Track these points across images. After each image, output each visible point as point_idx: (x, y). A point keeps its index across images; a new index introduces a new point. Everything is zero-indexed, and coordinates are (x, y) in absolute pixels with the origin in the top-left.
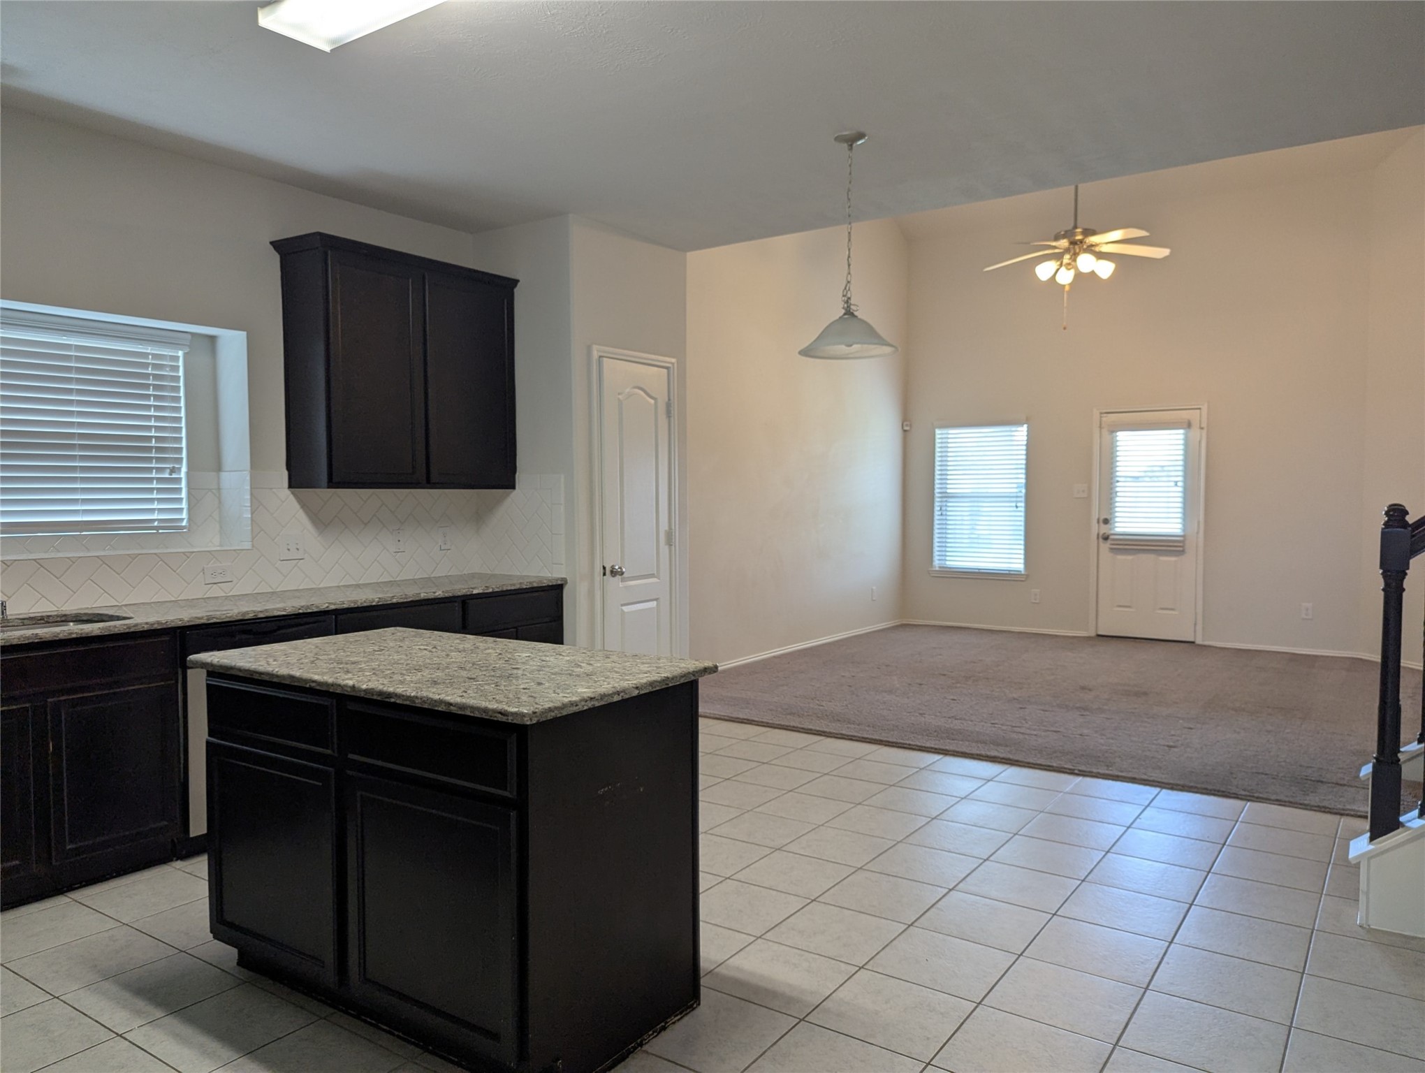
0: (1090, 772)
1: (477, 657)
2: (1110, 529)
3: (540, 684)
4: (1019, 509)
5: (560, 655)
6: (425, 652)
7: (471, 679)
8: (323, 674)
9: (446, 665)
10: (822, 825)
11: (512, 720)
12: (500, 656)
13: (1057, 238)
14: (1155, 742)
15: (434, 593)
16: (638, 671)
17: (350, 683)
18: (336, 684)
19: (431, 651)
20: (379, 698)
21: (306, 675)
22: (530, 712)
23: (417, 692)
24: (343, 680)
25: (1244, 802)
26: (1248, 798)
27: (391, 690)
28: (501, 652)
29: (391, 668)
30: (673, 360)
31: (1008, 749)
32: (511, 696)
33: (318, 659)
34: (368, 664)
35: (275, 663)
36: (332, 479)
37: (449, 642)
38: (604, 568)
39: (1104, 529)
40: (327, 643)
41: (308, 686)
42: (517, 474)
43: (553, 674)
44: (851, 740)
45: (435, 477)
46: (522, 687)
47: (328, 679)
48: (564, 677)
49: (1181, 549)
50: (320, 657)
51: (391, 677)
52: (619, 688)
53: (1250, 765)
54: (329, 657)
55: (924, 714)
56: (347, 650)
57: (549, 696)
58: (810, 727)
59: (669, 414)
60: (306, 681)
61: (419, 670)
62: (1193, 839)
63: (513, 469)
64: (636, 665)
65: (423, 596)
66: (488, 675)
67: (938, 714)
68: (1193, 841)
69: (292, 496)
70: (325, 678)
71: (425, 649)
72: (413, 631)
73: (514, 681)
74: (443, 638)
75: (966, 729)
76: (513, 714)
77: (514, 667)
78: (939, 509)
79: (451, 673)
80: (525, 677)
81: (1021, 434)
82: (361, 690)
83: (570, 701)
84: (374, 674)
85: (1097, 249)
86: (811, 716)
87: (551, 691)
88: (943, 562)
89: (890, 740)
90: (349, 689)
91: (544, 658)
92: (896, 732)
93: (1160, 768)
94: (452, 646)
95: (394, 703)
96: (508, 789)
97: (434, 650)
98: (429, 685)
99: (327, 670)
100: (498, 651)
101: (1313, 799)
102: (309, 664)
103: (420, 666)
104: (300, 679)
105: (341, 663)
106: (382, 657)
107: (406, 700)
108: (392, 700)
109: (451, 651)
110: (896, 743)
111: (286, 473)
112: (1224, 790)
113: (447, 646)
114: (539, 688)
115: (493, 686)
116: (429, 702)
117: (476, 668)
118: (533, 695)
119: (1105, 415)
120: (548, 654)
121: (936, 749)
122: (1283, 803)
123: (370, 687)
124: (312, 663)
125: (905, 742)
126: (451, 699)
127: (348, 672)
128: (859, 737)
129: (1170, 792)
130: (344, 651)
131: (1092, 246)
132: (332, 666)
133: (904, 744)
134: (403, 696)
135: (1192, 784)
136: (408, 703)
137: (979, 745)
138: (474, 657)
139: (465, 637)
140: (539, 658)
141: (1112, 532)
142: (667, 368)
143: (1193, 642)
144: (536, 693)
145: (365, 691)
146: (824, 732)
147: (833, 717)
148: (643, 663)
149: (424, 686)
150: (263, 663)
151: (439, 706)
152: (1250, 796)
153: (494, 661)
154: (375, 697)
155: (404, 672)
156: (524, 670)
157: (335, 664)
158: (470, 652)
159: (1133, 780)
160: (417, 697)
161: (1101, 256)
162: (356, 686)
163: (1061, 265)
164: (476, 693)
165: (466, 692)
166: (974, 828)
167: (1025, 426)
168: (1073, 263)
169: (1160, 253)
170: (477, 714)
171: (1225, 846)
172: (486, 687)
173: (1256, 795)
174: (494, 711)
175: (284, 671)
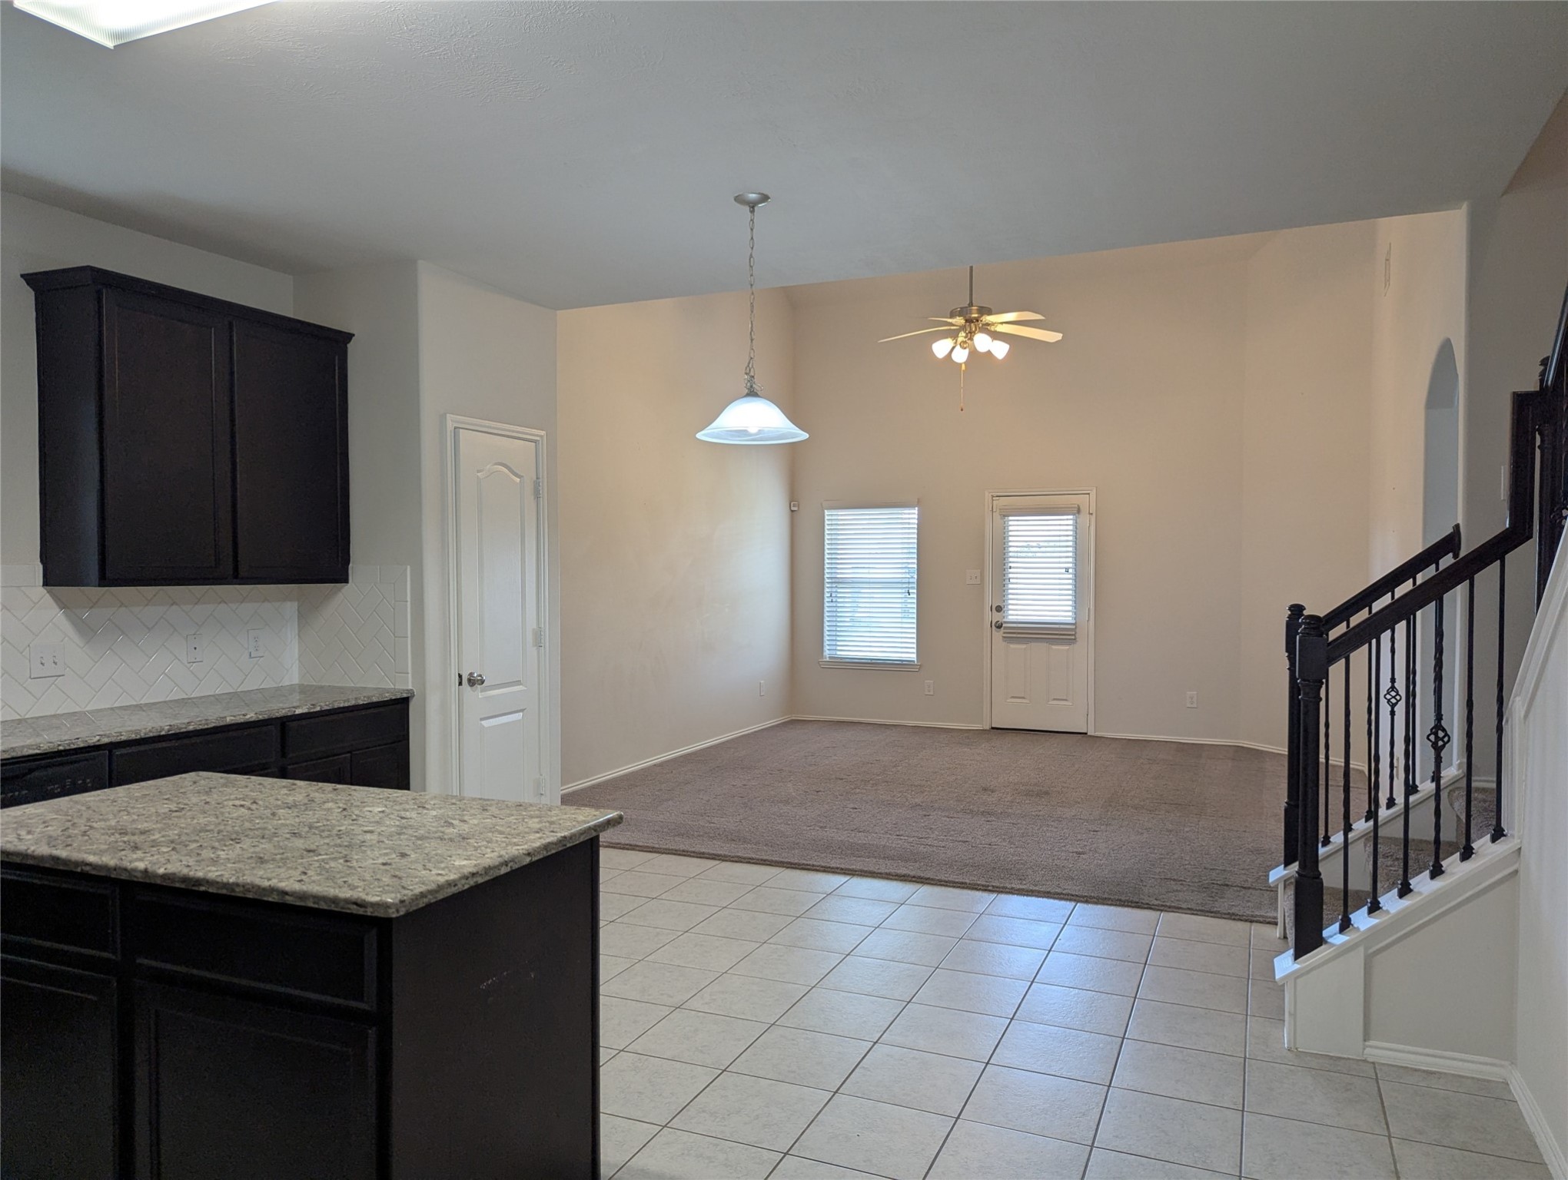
0: (1003, 887)
1: (314, 814)
2: (1004, 617)
3: (403, 855)
4: (911, 596)
5: (424, 807)
6: (243, 810)
7: (309, 851)
8: (101, 852)
9: (273, 830)
10: (725, 972)
11: (371, 913)
12: (345, 813)
13: (952, 315)
14: (1064, 848)
15: (244, 715)
16: (527, 830)
17: (141, 865)
18: (120, 868)
19: (249, 809)
20: (183, 886)
21: (76, 856)
22: (397, 901)
23: (238, 877)
24: (130, 862)
25: (1159, 913)
26: (1162, 908)
27: (200, 874)
28: (345, 806)
29: (197, 838)
30: (543, 433)
31: (917, 865)
32: (368, 877)
33: (91, 827)
34: (163, 833)
35: (30, 837)
36: (105, 574)
37: (273, 792)
38: (460, 676)
39: (997, 617)
40: (103, 801)
41: (79, 870)
42: (351, 565)
43: (419, 838)
44: (749, 863)
45: (243, 571)
46: (381, 861)
47: (109, 860)
48: (434, 843)
49: (1073, 637)
50: (94, 825)
51: (198, 854)
52: (507, 856)
53: (1158, 870)
54: (108, 823)
55: (825, 827)
56: (132, 811)
57: (419, 874)
58: (703, 850)
59: (537, 495)
60: (77, 864)
61: (237, 841)
62: (1114, 959)
63: (346, 560)
64: (524, 819)
65: (229, 720)
66: (331, 844)
67: (841, 826)
68: (1115, 962)
69: (48, 595)
70: (104, 859)
71: (242, 806)
72: (221, 778)
73: (369, 852)
74: (264, 787)
75: (871, 843)
76: (373, 905)
77: (366, 829)
78: (829, 595)
79: (281, 844)
80: (383, 845)
81: (912, 515)
82: (156, 875)
83: (447, 881)
84: (174, 849)
85: (992, 328)
86: (702, 836)
87: (420, 867)
88: (834, 652)
89: (792, 861)
90: (139, 875)
91: (403, 814)
92: (797, 851)
93: (1073, 879)
94: (277, 800)
95: (206, 893)
96: (365, 999)
97: (254, 807)
98: (253, 865)
99: (107, 847)
100: (341, 805)
101: (1223, 905)
102: (80, 838)
103: (237, 833)
104: (66, 862)
105: (126, 834)
106: (183, 821)
107: (222, 889)
108: (202, 889)
109: (278, 807)
110: (799, 865)
111: (40, 568)
112: (1137, 900)
113: (272, 800)
114: (404, 861)
115: (341, 861)
116: (254, 890)
117: (314, 834)
118: (397, 873)
119: (997, 498)
120: (408, 807)
121: (842, 869)
122: (1195, 912)
123: (170, 871)
124: (83, 836)
125: (808, 863)
126: (287, 886)
127: (136, 848)
128: (758, 860)
129: (1085, 905)
130: (129, 813)
131: (988, 324)
132: (112, 839)
133: (807, 865)
134: (218, 883)
135: (1106, 896)
136: (224, 892)
137: (887, 862)
138: (310, 817)
139: (295, 784)
140: (396, 813)
141: (1005, 620)
142: (535, 442)
143: (1086, 734)
144: (400, 870)
145: (164, 876)
146: (719, 855)
147: (727, 836)
148: (531, 817)
149: (247, 867)
150: (12, 837)
151: (269, 896)
152: (1162, 906)
153: (338, 821)
154: (177, 885)
155: (216, 844)
156: (379, 834)
157: (117, 836)
158: (303, 808)
159: (1048, 895)
160: (237, 885)
161: (996, 336)
162: (150, 869)
163: (956, 343)
164: (320, 874)
165: (305, 873)
166: (892, 963)
167: (916, 508)
168: (969, 342)
169: (1053, 337)
170: (323, 906)
171: (1147, 966)
172: (333, 864)
173: (1168, 904)
174: (347, 901)
175: (43, 850)
